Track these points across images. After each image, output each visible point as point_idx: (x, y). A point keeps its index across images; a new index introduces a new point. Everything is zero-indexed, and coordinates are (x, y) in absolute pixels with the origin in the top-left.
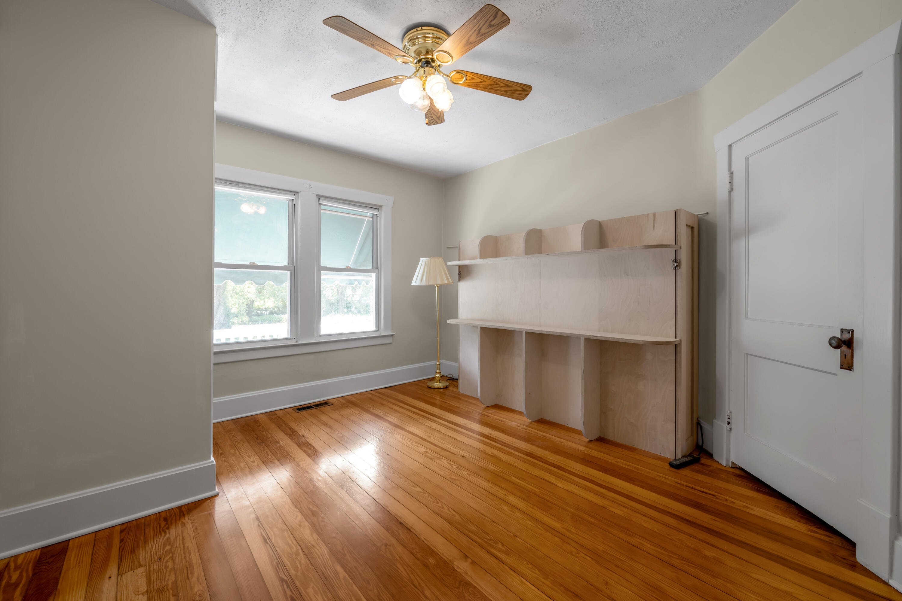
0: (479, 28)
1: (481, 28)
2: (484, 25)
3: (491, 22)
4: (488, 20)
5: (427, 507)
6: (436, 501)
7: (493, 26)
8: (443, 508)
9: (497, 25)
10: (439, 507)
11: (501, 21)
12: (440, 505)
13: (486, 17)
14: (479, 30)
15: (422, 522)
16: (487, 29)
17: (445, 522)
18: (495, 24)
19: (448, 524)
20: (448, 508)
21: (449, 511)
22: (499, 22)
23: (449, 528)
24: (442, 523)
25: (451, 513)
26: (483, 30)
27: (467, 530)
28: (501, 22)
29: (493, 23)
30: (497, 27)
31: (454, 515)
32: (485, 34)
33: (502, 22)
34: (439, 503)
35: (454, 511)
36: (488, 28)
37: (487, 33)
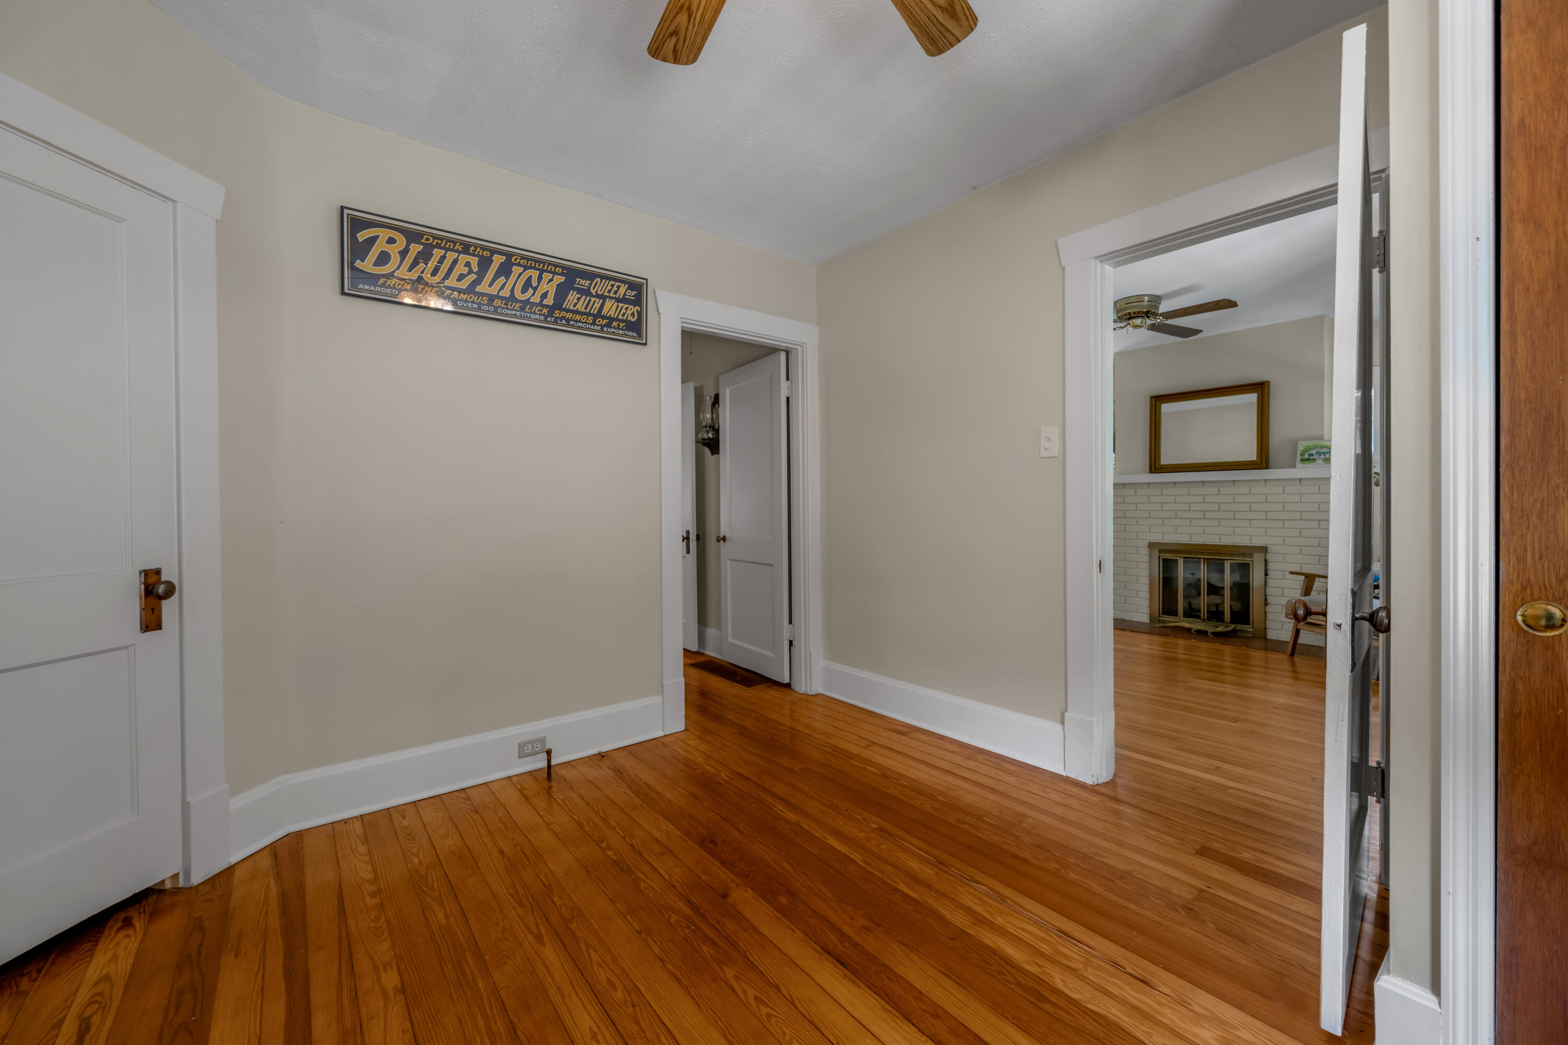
0: (693, 18)
1: (689, 21)
2: (687, 30)
3: (678, 40)
4: (684, 41)
5: (795, 1006)
6: (774, 1020)
7: (671, 35)
8: (756, 998)
9: (666, 40)
10: (767, 1005)
11: (663, 50)
12: (764, 1010)
13: (689, 43)
14: (692, 16)
15: (802, 967)
16: (678, 24)
17: (758, 963)
18: (669, 40)
19: (752, 959)
20: (746, 998)
21: (744, 992)
22: (665, 45)
23: (751, 952)
24: (762, 962)
25: (742, 984)
26: (683, 18)
27: (719, 947)
28: (662, 48)
29: (674, 40)
30: (664, 36)
31: (737, 978)
32: (678, 13)
33: (660, 47)
34: (764, 1016)
35: (733, 990)
36: (677, 27)
37: (675, 17)
